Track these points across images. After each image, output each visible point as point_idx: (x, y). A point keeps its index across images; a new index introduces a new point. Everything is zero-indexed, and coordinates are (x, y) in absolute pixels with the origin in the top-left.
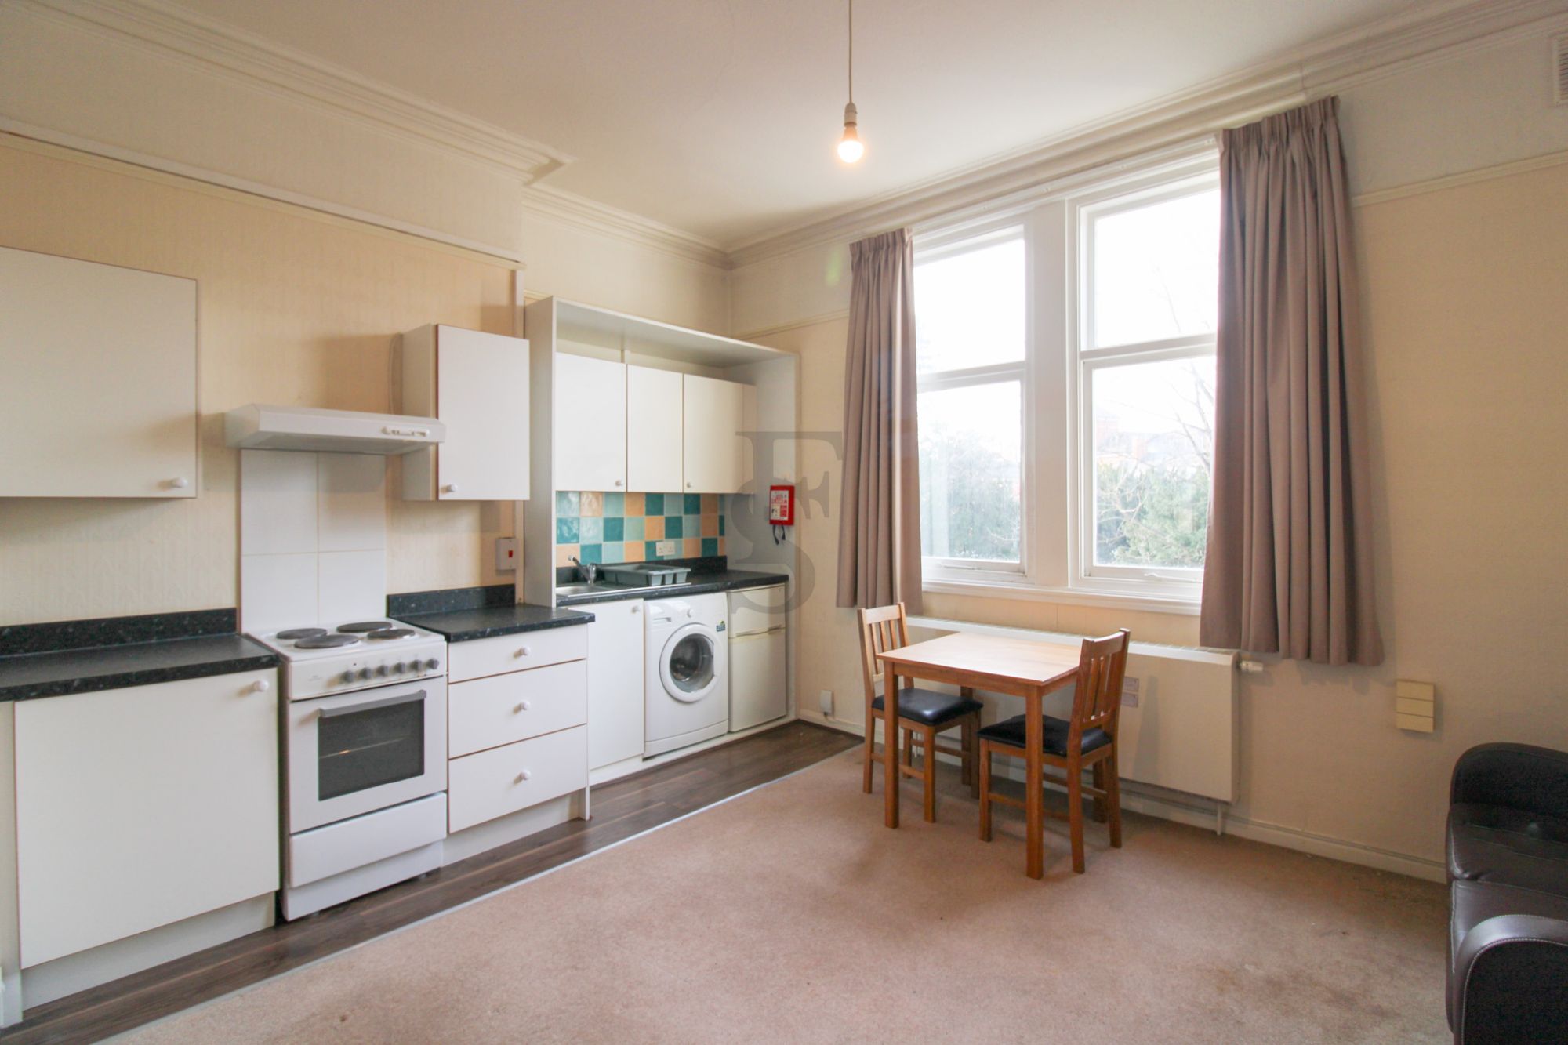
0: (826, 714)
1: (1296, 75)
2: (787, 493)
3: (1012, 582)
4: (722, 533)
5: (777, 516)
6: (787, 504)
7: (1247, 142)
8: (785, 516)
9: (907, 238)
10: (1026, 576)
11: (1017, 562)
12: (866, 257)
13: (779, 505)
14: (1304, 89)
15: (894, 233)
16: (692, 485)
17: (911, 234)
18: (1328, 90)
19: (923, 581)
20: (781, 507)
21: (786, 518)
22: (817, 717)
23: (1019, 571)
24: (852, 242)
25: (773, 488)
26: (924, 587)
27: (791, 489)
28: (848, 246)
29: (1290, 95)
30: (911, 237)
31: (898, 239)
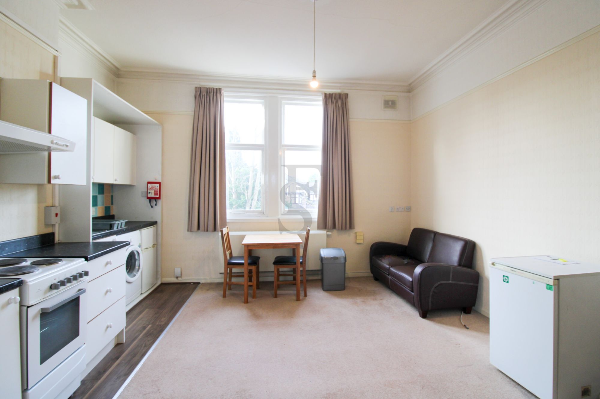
0: (177, 277)
1: (339, 85)
2: (158, 185)
3: (259, 216)
4: (112, 204)
5: (152, 195)
6: (158, 190)
7: (329, 98)
8: (157, 195)
9: (222, 92)
10: (264, 214)
11: (260, 210)
12: (203, 95)
13: (154, 190)
14: (340, 89)
15: (216, 89)
16: (118, 180)
17: (224, 91)
18: (346, 91)
19: (227, 218)
20: (155, 191)
21: (158, 196)
22: (173, 280)
23: (262, 213)
24: (196, 86)
25: (149, 183)
26: (227, 221)
27: (160, 183)
28: (194, 88)
29: (337, 89)
30: (223, 92)
31: (218, 91)
